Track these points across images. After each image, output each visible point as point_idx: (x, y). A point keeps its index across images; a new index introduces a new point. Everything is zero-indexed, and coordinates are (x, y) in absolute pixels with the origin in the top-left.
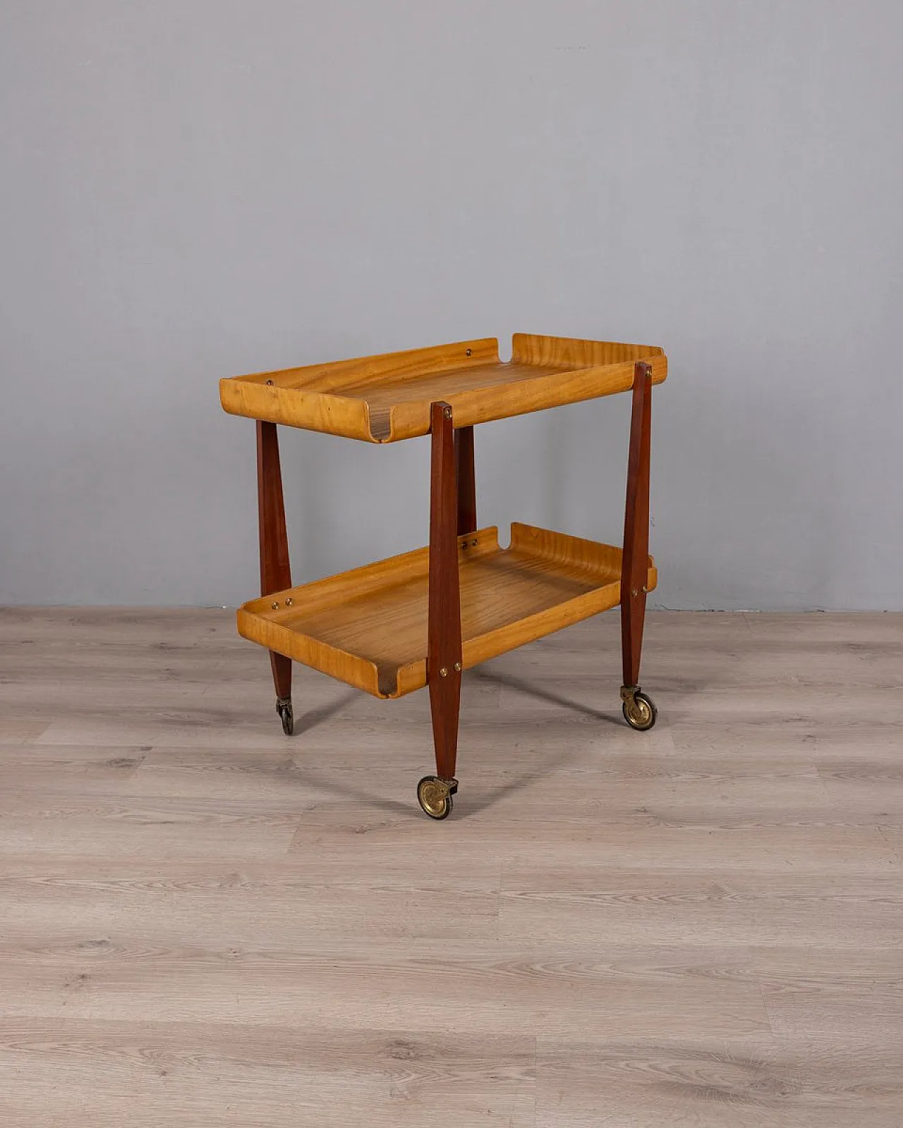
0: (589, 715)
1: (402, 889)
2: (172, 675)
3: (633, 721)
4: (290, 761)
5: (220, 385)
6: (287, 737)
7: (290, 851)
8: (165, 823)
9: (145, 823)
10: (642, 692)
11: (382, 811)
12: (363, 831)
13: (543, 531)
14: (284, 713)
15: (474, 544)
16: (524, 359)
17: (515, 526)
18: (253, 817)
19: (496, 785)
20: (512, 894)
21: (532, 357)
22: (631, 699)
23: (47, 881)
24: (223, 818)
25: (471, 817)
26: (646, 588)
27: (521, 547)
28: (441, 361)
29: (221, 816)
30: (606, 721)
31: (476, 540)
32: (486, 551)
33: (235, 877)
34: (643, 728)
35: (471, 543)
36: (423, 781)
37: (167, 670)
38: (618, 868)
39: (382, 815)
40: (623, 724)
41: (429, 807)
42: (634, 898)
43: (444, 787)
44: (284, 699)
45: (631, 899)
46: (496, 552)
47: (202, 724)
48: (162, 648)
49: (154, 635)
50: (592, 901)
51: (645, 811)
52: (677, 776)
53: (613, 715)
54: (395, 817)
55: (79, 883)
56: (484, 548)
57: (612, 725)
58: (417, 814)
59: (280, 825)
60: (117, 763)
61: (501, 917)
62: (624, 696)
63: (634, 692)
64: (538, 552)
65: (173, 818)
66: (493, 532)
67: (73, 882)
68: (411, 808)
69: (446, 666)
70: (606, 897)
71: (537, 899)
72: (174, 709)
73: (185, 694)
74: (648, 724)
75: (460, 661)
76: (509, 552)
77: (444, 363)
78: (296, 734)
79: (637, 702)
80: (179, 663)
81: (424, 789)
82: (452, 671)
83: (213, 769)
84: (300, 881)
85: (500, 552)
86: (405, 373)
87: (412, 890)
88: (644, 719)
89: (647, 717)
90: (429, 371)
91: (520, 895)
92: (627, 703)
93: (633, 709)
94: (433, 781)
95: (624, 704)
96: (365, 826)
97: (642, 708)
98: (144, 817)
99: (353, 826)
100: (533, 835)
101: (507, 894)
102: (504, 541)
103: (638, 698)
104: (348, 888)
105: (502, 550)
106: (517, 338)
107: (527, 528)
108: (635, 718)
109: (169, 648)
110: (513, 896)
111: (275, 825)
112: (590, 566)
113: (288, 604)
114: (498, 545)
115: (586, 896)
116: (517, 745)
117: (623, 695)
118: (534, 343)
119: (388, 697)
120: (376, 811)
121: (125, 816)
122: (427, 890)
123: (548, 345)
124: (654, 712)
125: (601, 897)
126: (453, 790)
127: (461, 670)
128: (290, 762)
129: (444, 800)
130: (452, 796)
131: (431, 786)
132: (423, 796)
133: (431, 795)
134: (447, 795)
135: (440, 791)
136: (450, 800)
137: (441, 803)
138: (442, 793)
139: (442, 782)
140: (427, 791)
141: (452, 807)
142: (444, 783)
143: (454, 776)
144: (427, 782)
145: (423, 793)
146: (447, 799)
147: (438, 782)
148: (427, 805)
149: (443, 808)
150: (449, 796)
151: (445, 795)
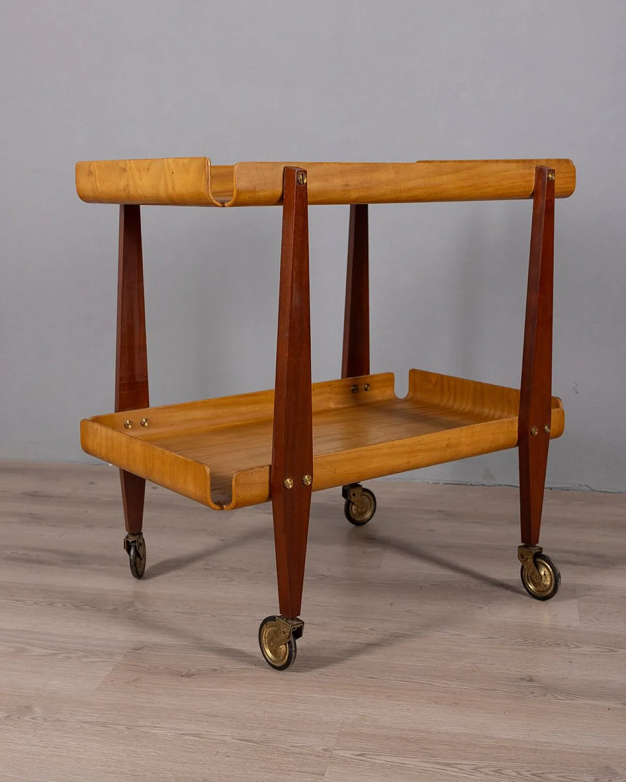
0: (483, 582)
1: (216, 737)
2: (35, 518)
3: (531, 587)
4: (132, 603)
5: (77, 169)
6: (135, 580)
7: (99, 689)
10: (544, 553)
11: (216, 657)
12: (189, 675)
13: (442, 376)
14: (132, 552)
15: (366, 389)
17: (413, 373)
18: (70, 653)
19: (358, 641)
20: (348, 754)
22: (530, 560)
24: (38, 651)
25: (320, 670)
26: (549, 427)
27: (419, 396)
29: (35, 649)
30: (501, 589)
31: (368, 385)
32: (380, 398)
33: (29, 708)
34: (543, 596)
35: (363, 388)
36: (265, 621)
37: (32, 514)
38: (486, 737)
39: (215, 660)
40: (520, 592)
41: (270, 654)
42: (498, 771)
43: (287, 628)
44: (134, 535)
45: (495, 771)
46: (391, 400)
47: (49, 563)
48: (33, 495)
49: (30, 485)
50: (445, 770)
51: (531, 680)
52: (578, 647)
53: (511, 584)
54: (230, 664)
56: (377, 394)
57: (509, 593)
58: (256, 663)
59: (97, 662)
61: (327, 778)
62: (523, 558)
63: (534, 552)
64: (437, 400)
66: (389, 379)
68: (252, 657)
69: (292, 476)
70: (464, 767)
71: (378, 761)
73: (41, 535)
74: (550, 591)
75: (311, 474)
76: (405, 400)
78: (146, 578)
79: (537, 566)
81: (266, 632)
82: (299, 482)
83: (44, 604)
84: (100, 720)
85: (395, 400)
88: (545, 586)
89: (548, 583)
91: (357, 755)
92: (525, 567)
93: (532, 574)
94: (275, 621)
95: (522, 568)
96: (195, 670)
97: (542, 573)
99: (179, 670)
100: (389, 695)
101: (342, 753)
102: (401, 389)
103: (539, 560)
104: (153, 731)
105: (398, 399)
107: (425, 375)
108: (534, 584)
110: (348, 755)
111: (92, 662)
112: (491, 413)
113: (143, 425)
114: (394, 394)
115: (439, 763)
116: (392, 604)
117: (521, 556)
119: (222, 509)
120: (210, 656)
122: (248, 741)
124: (556, 577)
125: (458, 766)
126: (298, 633)
127: (311, 484)
129: (286, 644)
130: (296, 641)
131: (273, 628)
132: (265, 640)
133: (272, 638)
134: (289, 637)
135: (282, 633)
136: (293, 645)
137: (283, 649)
138: (284, 635)
139: (285, 621)
140: (268, 634)
141: (296, 654)
142: (286, 622)
143: (299, 615)
144: (269, 622)
145: (265, 637)
146: (289, 643)
147: (280, 621)
148: (268, 651)
149: (286, 655)
150: (292, 639)
151: (287, 637)
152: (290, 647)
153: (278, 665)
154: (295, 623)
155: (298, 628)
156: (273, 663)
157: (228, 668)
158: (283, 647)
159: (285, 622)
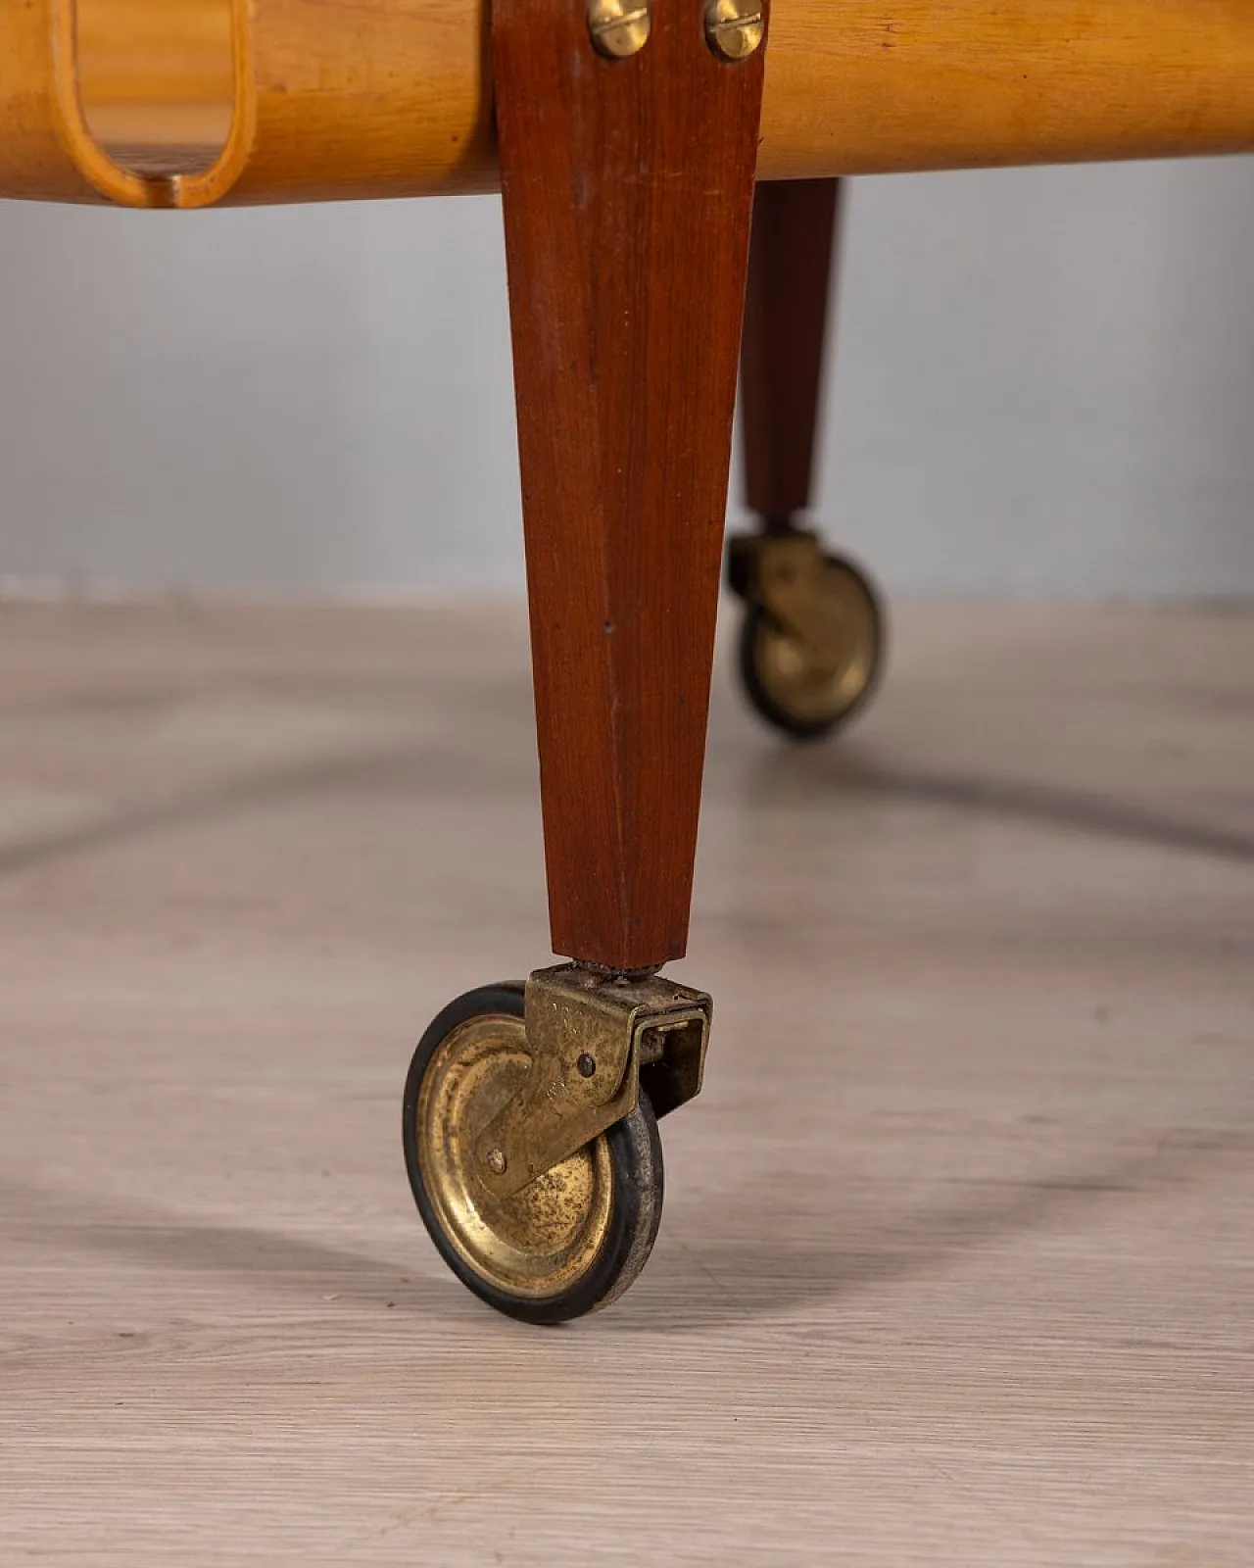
36: (448, 1027)
41: (480, 1231)
43: (605, 1040)
81: (459, 1087)
94: (517, 1010)
126: (672, 1072)
129: (590, 1150)
130: (660, 1123)
131: (504, 1057)
132: (447, 1147)
133: (500, 1120)
134: (620, 1093)
135: (574, 1073)
136: (644, 1148)
137: (570, 1184)
138: (588, 1082)
139: (589, 992)
140: (468, 1107)
141: (658, 1206)
142: (602, 997)
143: (678, 952)
144: (476, 1026)
145: (445, 1123)
146: (617, 1132)
147: (555, 998)
148: (465, 1213)
149: (587, 1222)
150: (633, 1105)
151: (603, 1093)
152: (625, 1161)
153: (540, 1288)
154: (656, 1002)
155: (672, 1035)
156: (504, 1284)
157: (214, 1327)
158: (572, 1177)
159: (591, 1002)
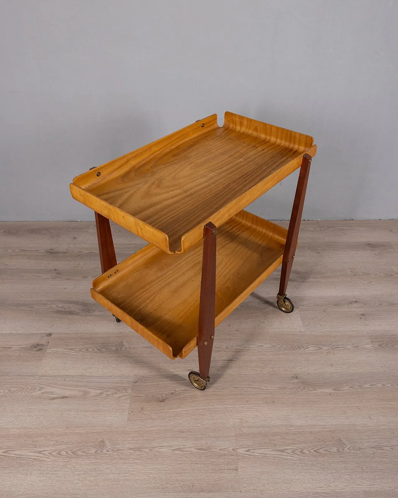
1: (188, 449)
2: (58, 273)
3: (283, 309)
4: (122, 342)
7: (128, 420)
8: (63, 398)
9: (54, 399)
10: (287, 297)
12: (163, 400)
16: (231, 126)
18: (107, 391)
20: (243, 451)
21: (236, 126)
22: (282, 300)
23: (4, 452)
24: (93, 392)
28: (190, 134)
29: (92, 390)
30: (268, 305)
33: (103, 444)
34: (287, 312)
36: (192, 373)
37: (55, 270)
38: (291, 426)
39: (171, 386)
41: (195, 384)
43: (204, 382)
45: (300, 452)
48: (51, 253)
49: (46, 243)
50: (282, 455)
51: (297, 377)
52: (307, 348)
53: (271, 301)
54: (178, 388)
55: (22, 454)
57: (272, 309)
59: (121, 396)
60: (35, 347)
61: (240, 472)
62: (279, 298)
65: (67, 393)
67: (18, 452)
71: (255, 454)
72: (61, 301)
73: (65, 289)
74: (290, 311)
77: (191, 134)
80: (61, 265)
81: (192, 376)
82: (210, 340)
83: (84, 350)
84: (136, 445)
86: (171, 146)
87: (193, 450)
90: (184, 141)
91: (247, 451)
92: (279, 301)
93: (283, 304)
94: (197, 376)
96: (164, 396)
97: (287, 304)
98: (52, 393)
99: (158, 396)
101: (240, 451)
103: (285, 300)
104: (161, 450)
106: (227, 114)
109: (55, 253)
111: (119, 397)
113: (116, 273)
118: (237, 119)
120: (168, 383)
121: (43, 393)
122: (200, 449)
123: (245, 123)
124: (293, 307)
128: (121, 344)
